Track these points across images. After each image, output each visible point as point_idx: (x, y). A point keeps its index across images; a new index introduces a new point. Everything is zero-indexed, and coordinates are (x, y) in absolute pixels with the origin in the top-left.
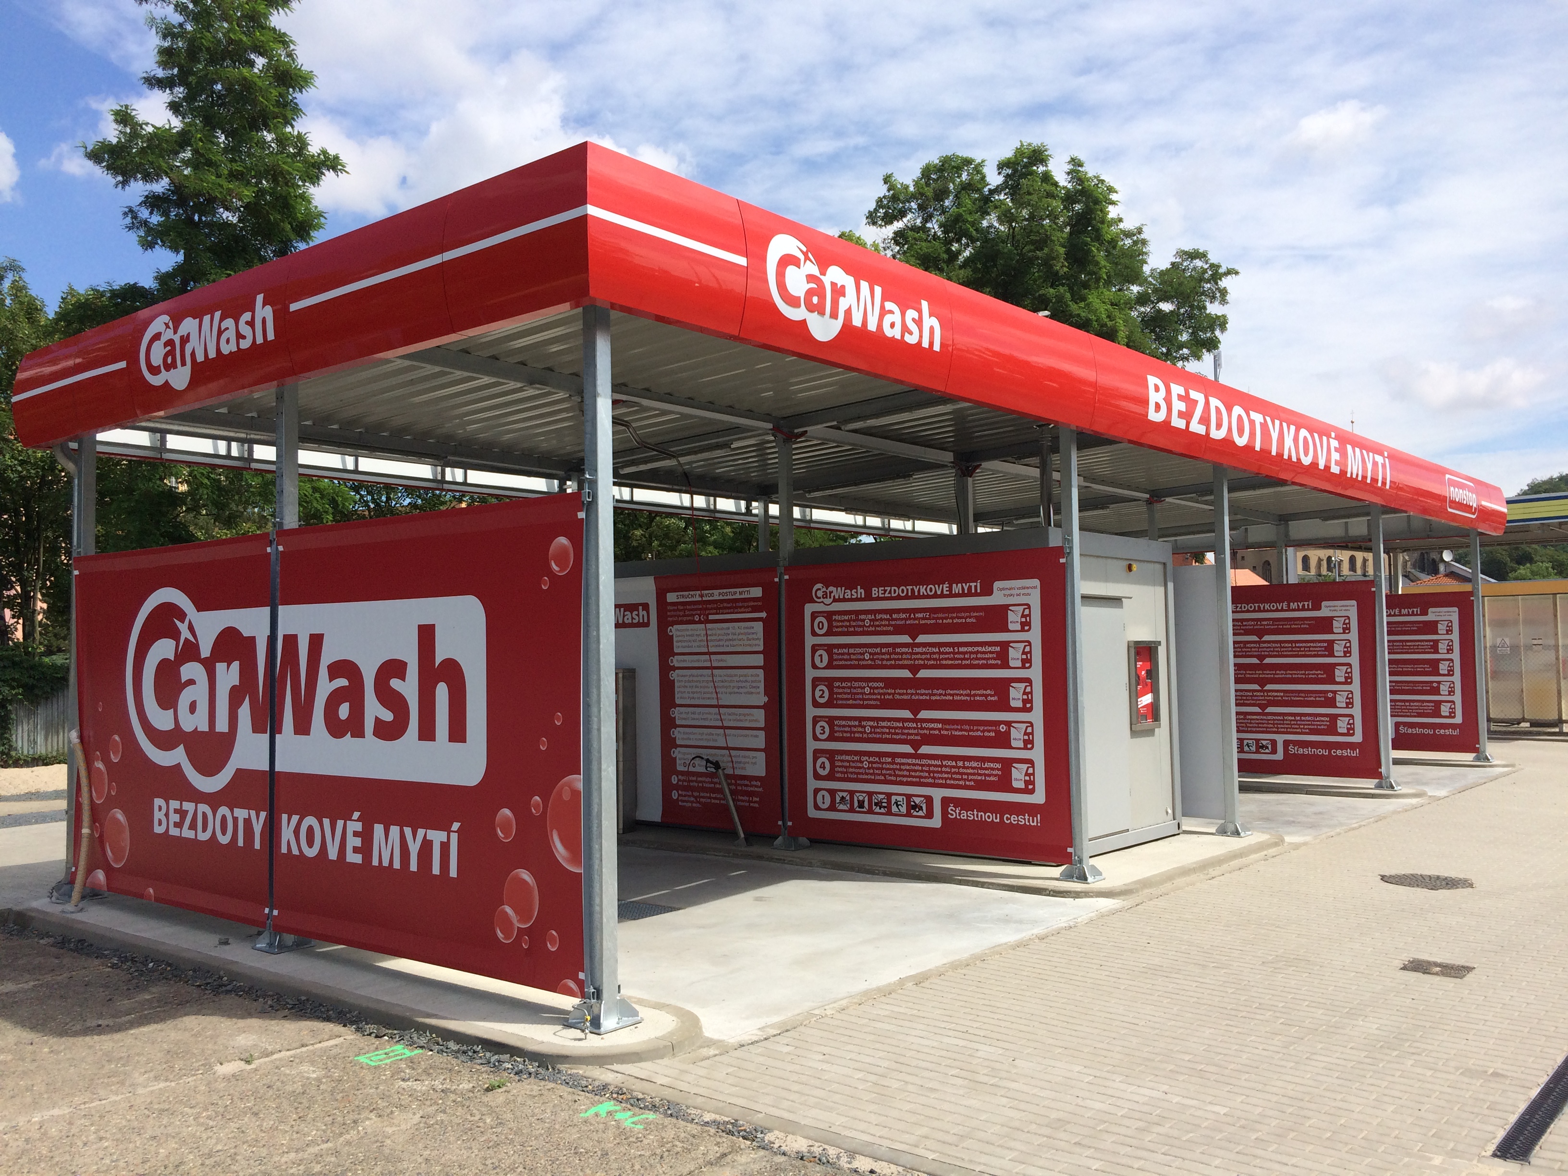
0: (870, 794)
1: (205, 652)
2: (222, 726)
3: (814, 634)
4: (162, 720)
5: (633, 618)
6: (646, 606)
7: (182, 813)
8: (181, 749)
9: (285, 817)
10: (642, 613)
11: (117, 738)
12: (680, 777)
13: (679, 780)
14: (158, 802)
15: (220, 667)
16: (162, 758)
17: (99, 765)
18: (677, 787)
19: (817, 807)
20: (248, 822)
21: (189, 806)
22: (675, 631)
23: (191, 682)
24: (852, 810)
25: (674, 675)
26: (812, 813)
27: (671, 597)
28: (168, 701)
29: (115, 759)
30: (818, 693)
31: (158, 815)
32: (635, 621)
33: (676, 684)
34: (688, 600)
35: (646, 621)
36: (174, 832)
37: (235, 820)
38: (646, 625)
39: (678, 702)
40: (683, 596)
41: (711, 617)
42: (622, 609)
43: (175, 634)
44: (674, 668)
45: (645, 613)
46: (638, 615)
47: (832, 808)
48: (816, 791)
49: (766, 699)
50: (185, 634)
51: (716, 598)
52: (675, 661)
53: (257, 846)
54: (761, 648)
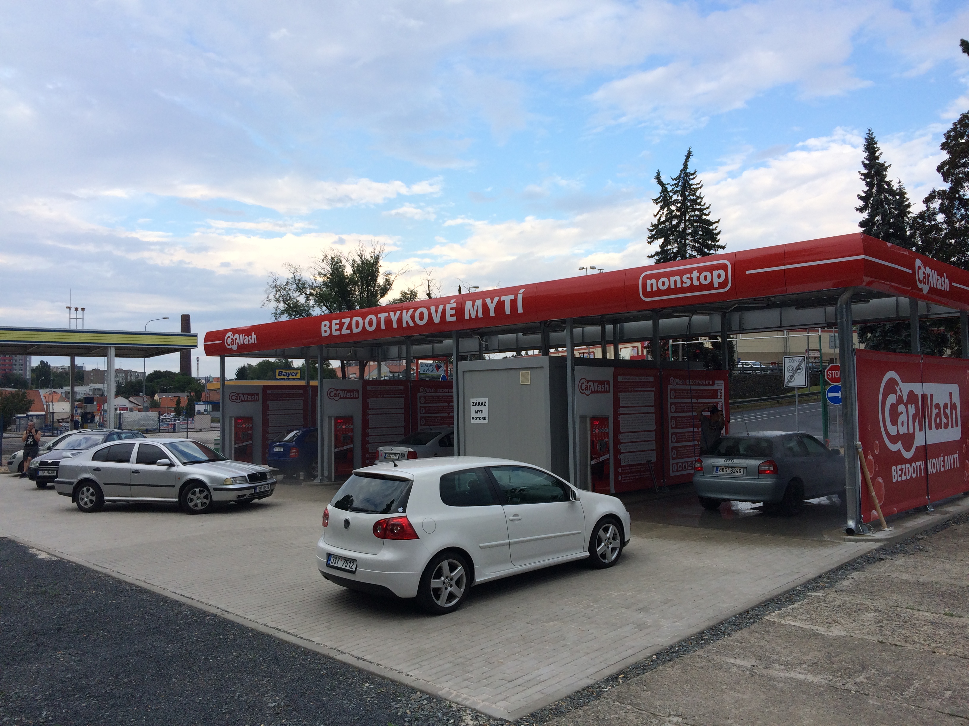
0: (687, 462)
1: (905, 401)
2: (911, 431)
3: (671, 398)
4: (893, 431)
5: (602, 388)
6: (608, 383)
7: (901, 470)
8: (900, 443)
9: (928, 461)
10: (606, 386)
11: (877, 442)
12: (622, 468)
13: (622, 470)
14: (894, 468)
15: (909, 406)
16: (893, 448)
17: (870, 457)
18: (621, 474)
19: (673, 472)
20: (920, 466)
21: (903, 466)
22: (621, 395)
23: (902, 413)
24: (683, 470)
25: (620, 418)
26: (672, 474)
27: (620, 379)
28: (894, 422)
29: (877, 453)
30: (672, 423)
31: (894, 474)
32: (602, 390)
33: (621, 422)
34: (626, 380)
35: (608, 390)
36: (900, 479)
37: (917, 466)
38: (608, 392)
39: (621, 431)
40: (624, 378)
41: (636, 389)
42: (597, 383)
43: (895, 392)
44: (620, 414)
45: (608, 386)
46: (604, 387)
47: (677, 471)
48: (673, 464)
49: (656, 427)
50: (899, 392)
51: (638, 380)
52: (621, 411)
53: (923, 475)
54: (653, 404)
